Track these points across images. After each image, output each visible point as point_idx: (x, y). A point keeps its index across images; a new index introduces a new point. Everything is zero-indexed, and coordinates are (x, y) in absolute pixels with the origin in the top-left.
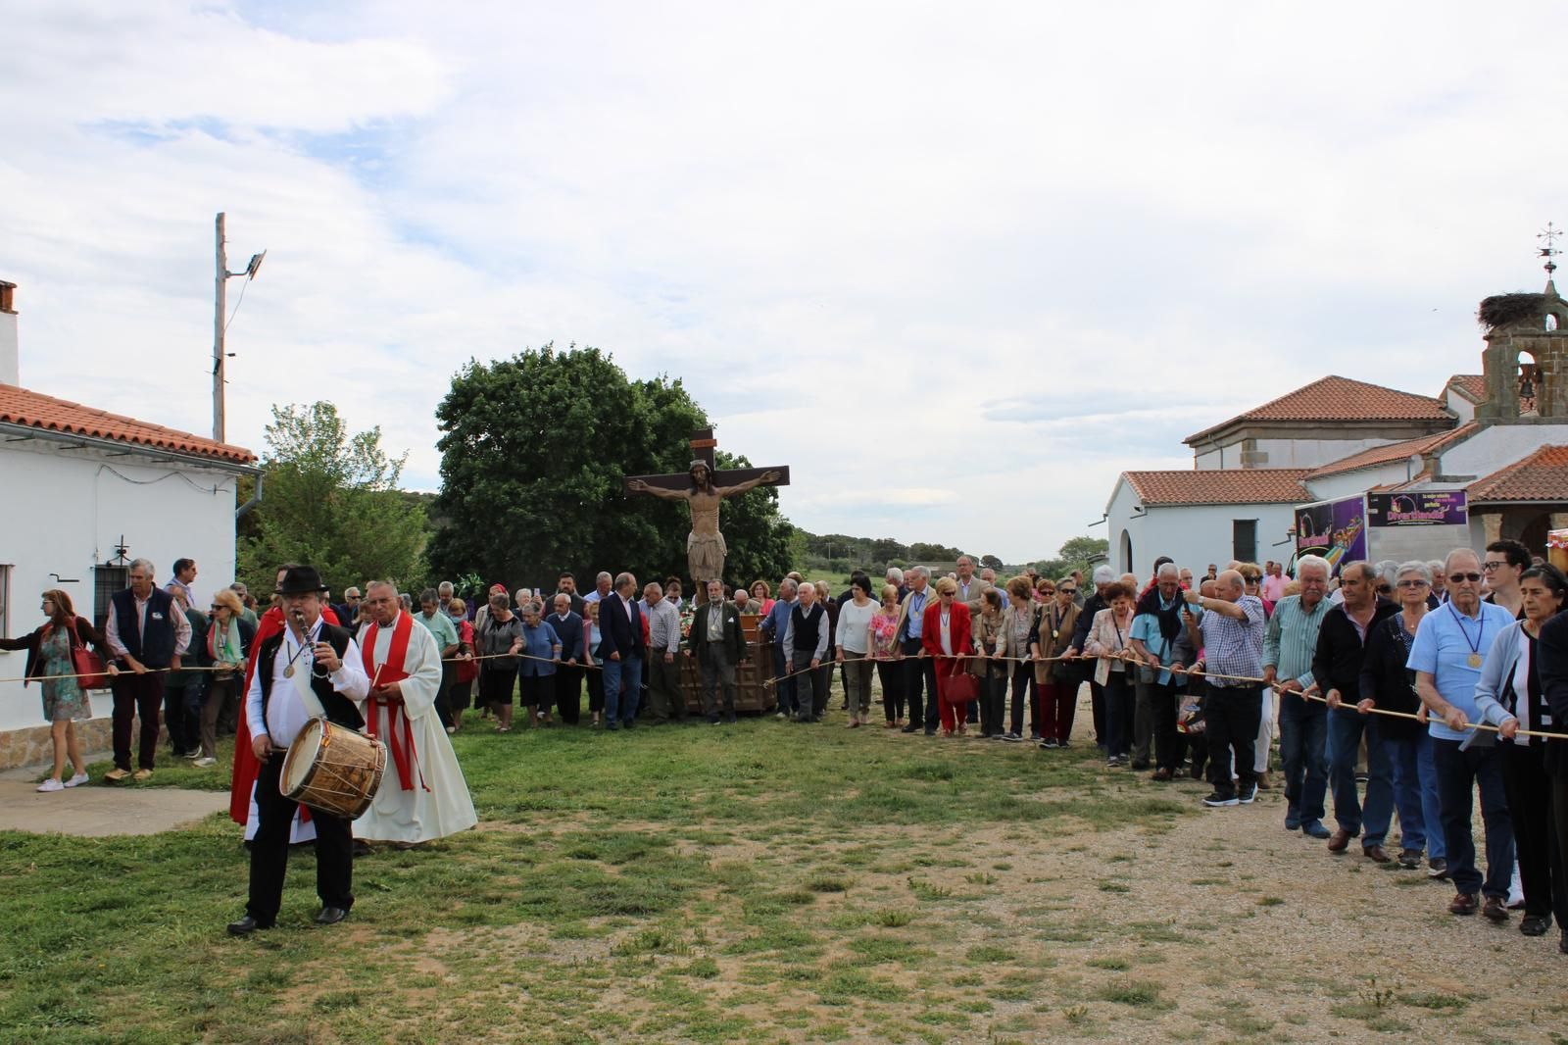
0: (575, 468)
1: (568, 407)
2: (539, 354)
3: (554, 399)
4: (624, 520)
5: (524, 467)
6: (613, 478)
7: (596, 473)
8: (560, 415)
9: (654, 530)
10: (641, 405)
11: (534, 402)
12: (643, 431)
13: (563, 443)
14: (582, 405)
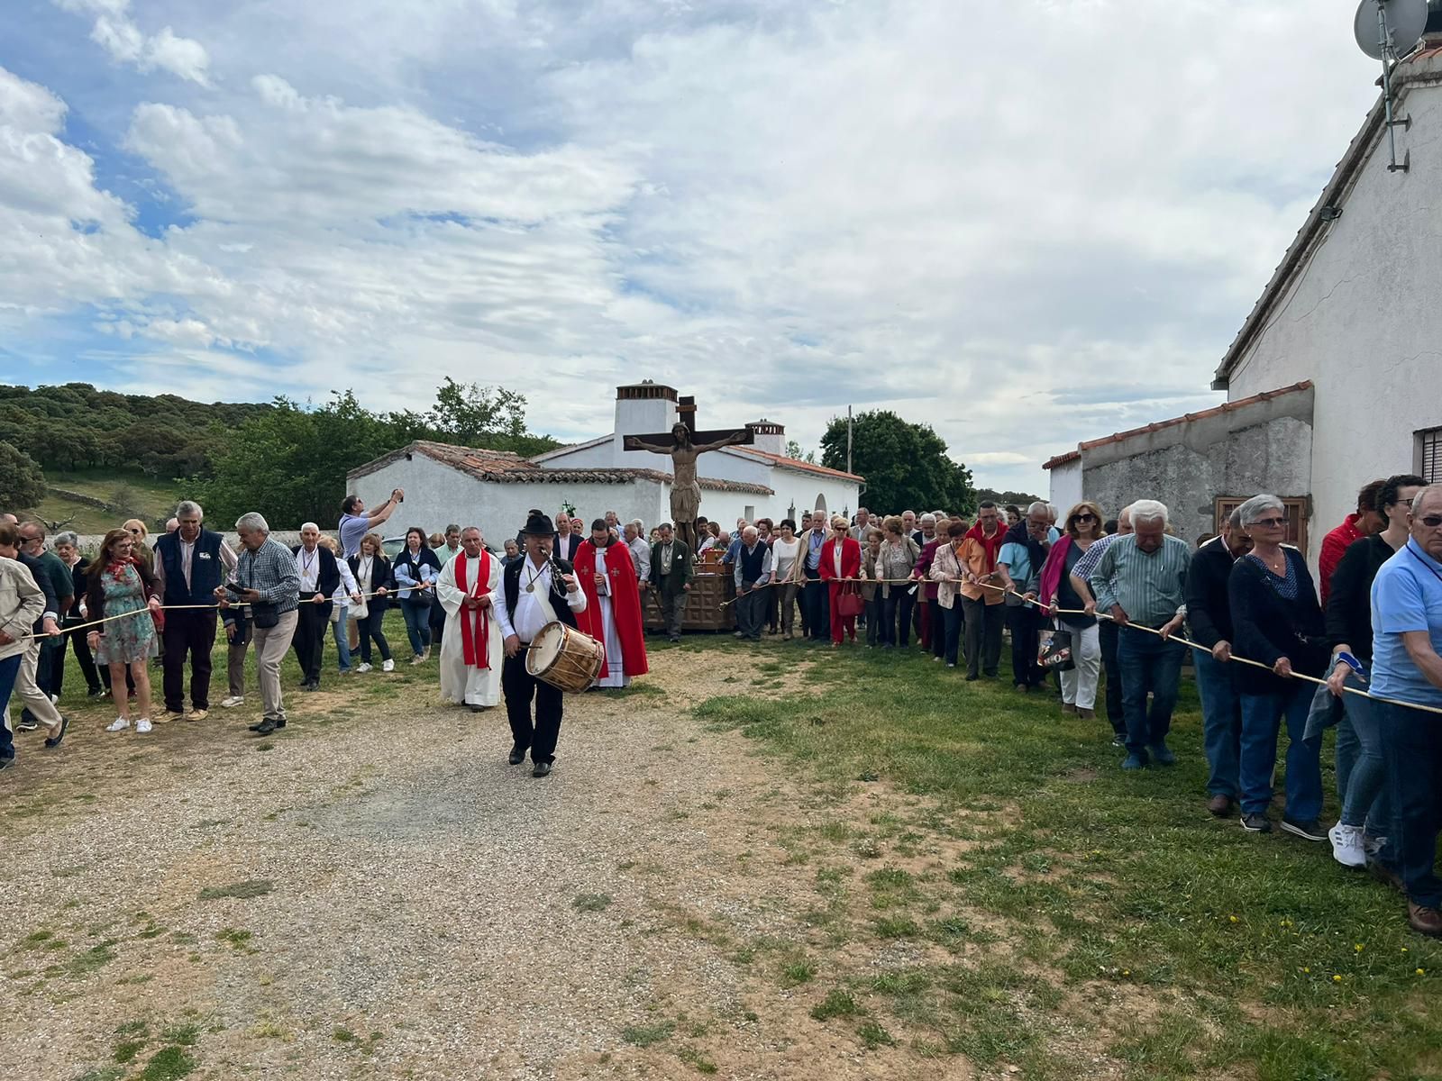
0: (889, 466)
1: (886, 439)
2: (868, 414)
3: (879, 436)
4: (909, 489)
5: (865, 466)
6: (907, 471)
7: (898, 468)
8: (881, 443)
9: (922, 494)
10: (917, 439)
11: (871, 437)
12: (918, 450)
13: (885, 454)
14: (893, 439)
